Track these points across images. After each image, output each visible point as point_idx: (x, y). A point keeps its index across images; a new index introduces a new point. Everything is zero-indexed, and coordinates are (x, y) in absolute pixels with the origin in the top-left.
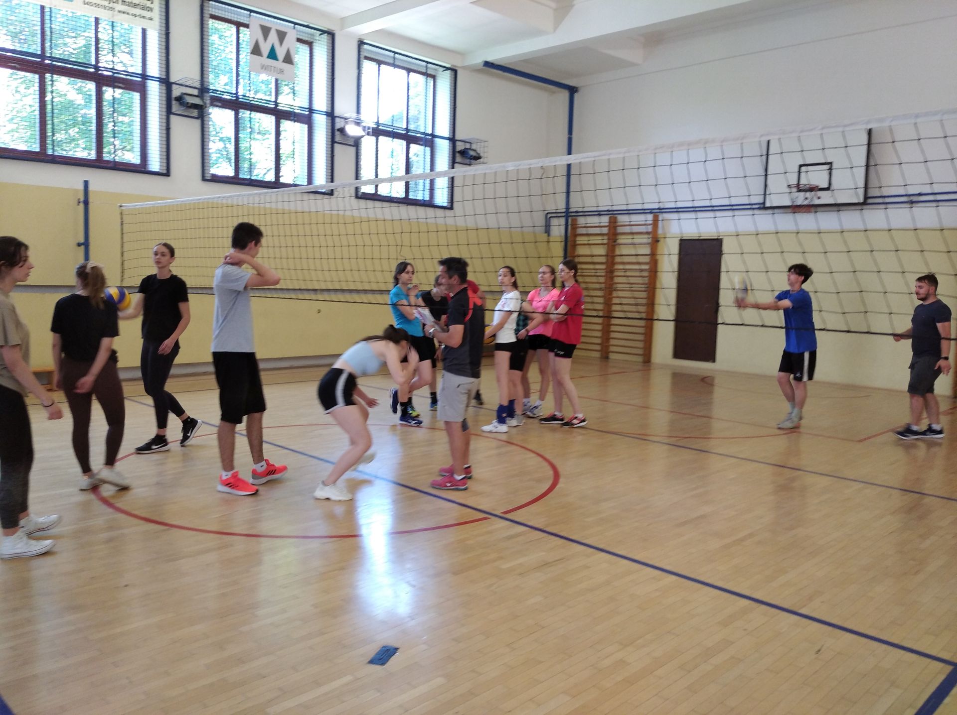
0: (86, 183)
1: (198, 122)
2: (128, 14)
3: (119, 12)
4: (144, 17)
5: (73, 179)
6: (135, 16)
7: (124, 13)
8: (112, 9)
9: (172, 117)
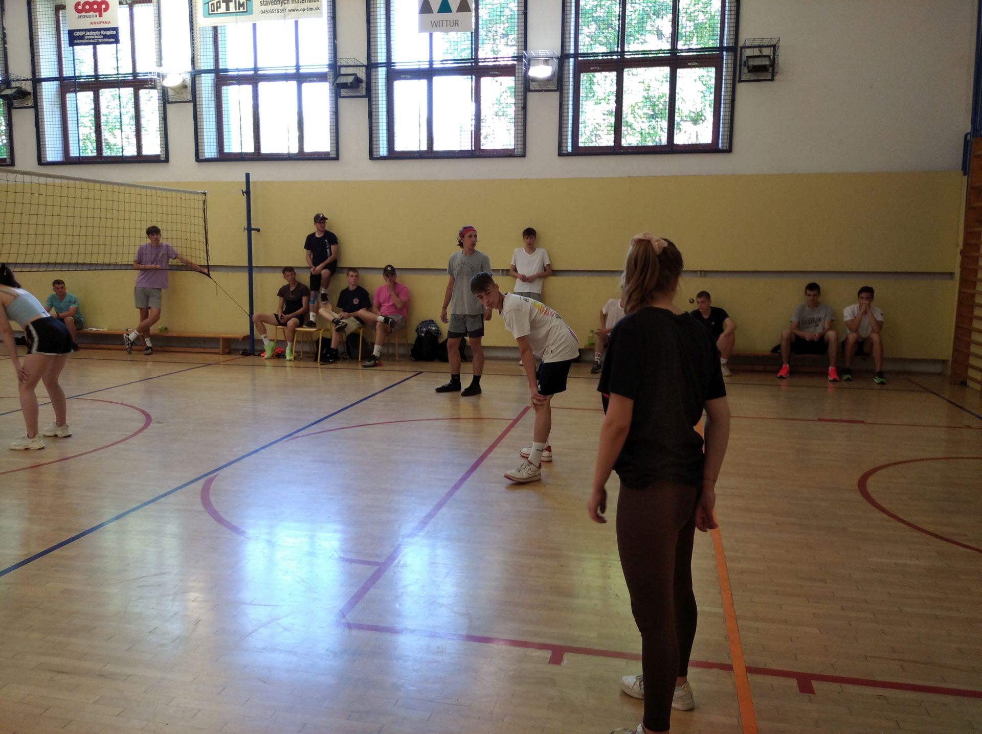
0: (248, 175)
1: (366, 100)
2: (297, 10)
3: (290, 11)
4: (311, 9)
5: (235, 174)
6: (303, 10)
7: (294, 10)
8: (284, 10)
9: (341, 101)
